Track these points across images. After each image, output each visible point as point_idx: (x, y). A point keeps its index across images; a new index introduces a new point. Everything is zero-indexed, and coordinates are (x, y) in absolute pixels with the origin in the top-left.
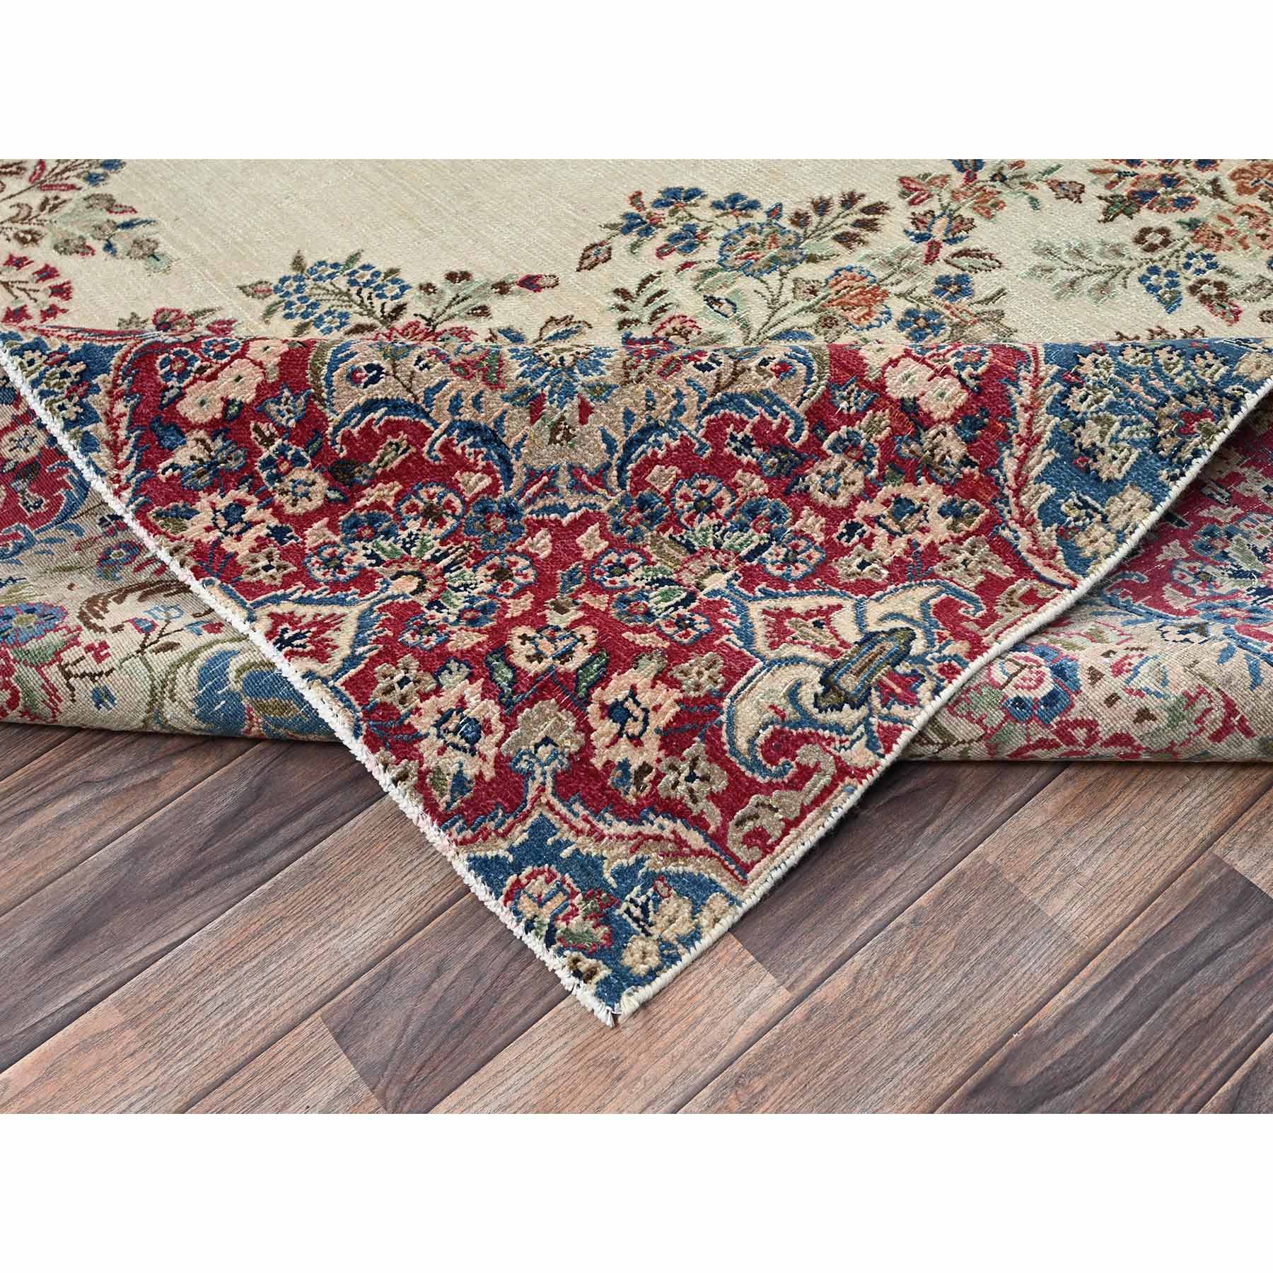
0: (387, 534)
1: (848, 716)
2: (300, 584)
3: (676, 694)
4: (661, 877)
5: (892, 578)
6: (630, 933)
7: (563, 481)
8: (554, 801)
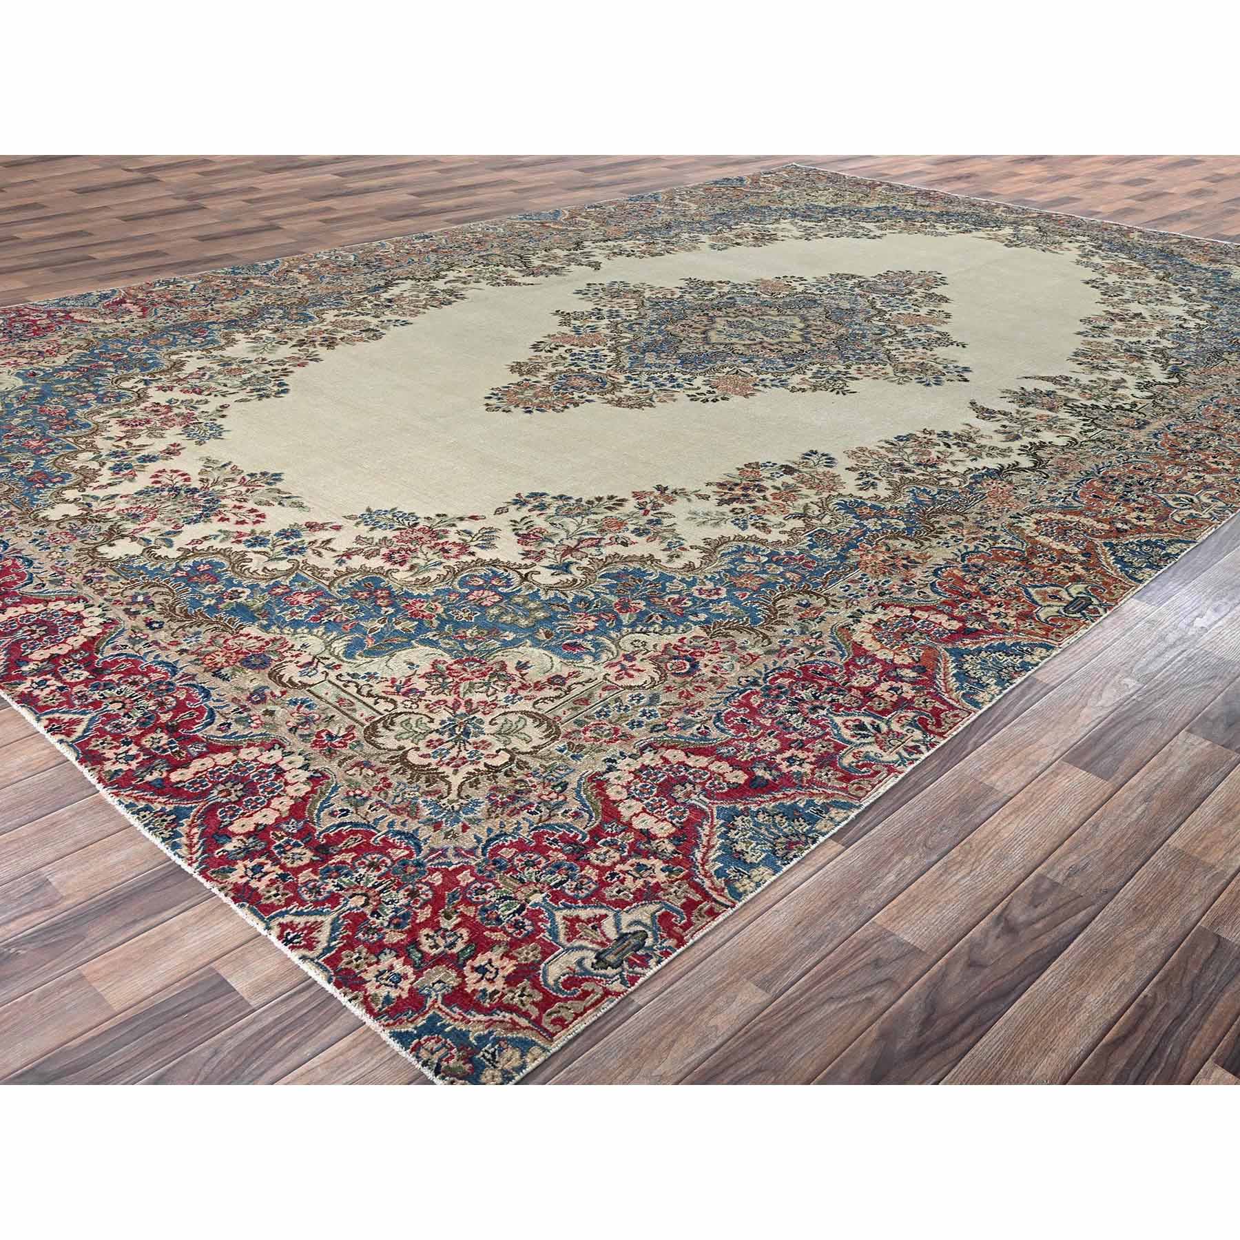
0: (346, 875)
1: (610, 971)
2: (296, 903)
3: (514, 962)
4: (503, 1039)
5: (636, 899)
6: (485, 1066)
7: (450, 853)
8: (442, 1007)
